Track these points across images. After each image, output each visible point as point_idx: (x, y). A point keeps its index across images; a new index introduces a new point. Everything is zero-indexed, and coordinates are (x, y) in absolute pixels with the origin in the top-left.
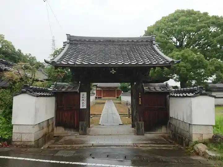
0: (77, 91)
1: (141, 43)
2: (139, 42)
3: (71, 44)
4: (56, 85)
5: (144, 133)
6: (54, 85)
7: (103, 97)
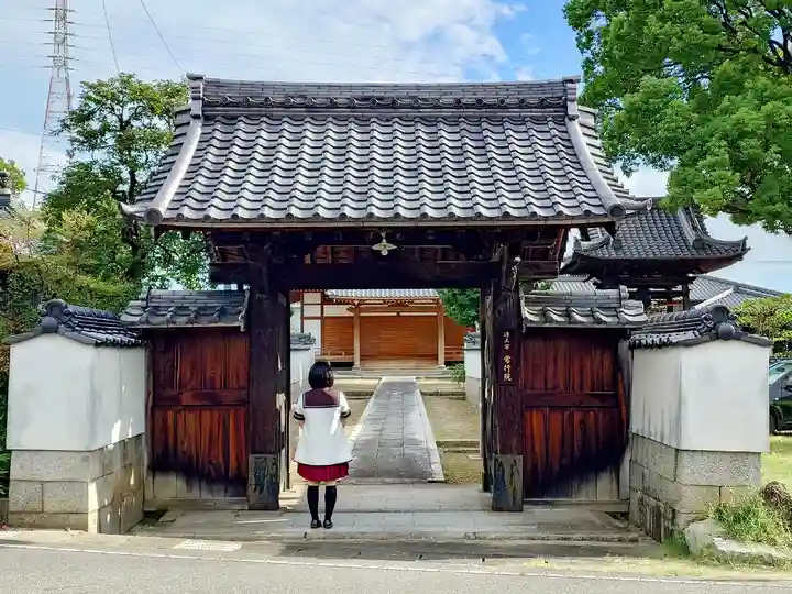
0: (236, 324)
1: (515, 112)
2: (506, 107)
3: (207, 118)
4: (147, 299)
5: (523, 503)
6: (142, 300)
7: (363, 358)
